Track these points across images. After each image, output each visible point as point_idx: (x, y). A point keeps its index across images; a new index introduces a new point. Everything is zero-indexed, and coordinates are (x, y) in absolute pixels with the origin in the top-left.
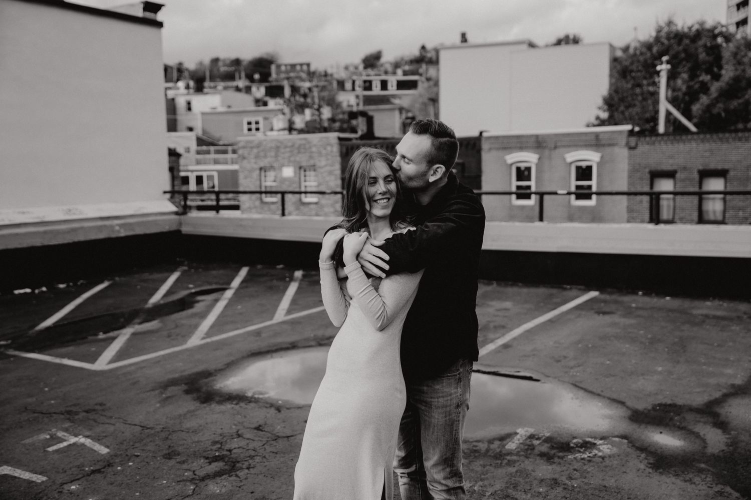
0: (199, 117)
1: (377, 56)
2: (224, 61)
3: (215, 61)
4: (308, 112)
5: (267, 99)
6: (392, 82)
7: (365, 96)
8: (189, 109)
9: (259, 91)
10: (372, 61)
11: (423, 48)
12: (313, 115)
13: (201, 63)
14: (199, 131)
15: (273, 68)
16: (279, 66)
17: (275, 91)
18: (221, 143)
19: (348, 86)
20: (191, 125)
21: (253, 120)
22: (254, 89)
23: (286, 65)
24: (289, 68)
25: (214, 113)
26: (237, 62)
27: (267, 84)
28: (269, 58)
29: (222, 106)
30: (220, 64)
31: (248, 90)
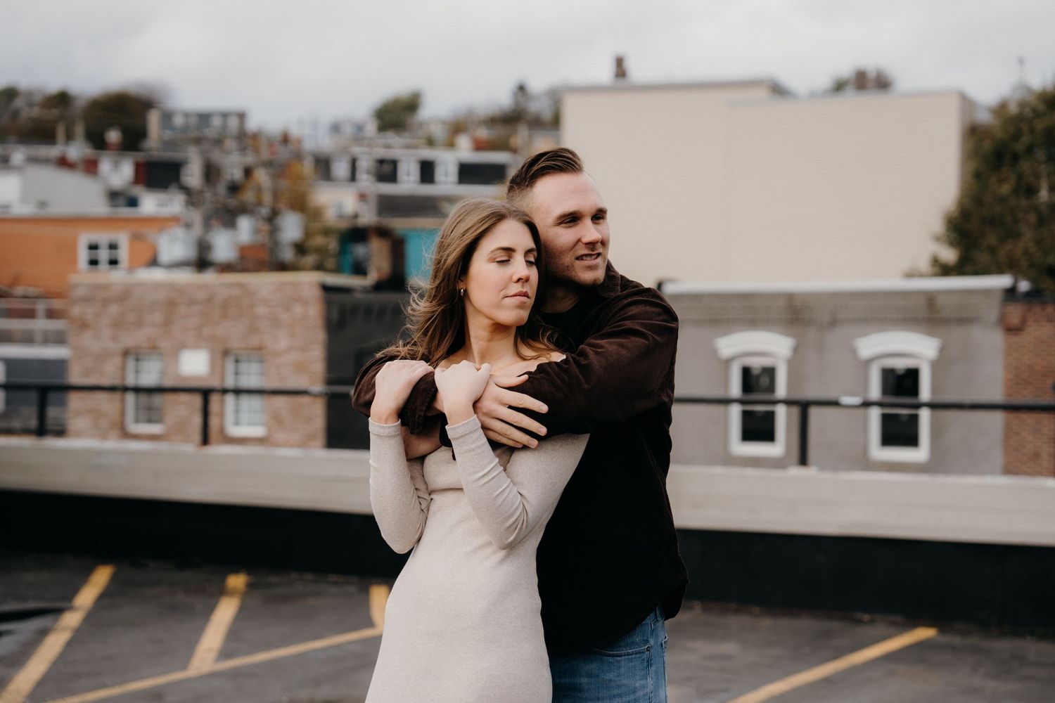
1: (410, 105)
2: (29, 94)
4: (245, 223)
5: (138, 191)
6: (446, 165)
7: (380, 196)
9: (120, 172)
10: (396, 115)
11: (521, 88)
12: (257, 231)
15: (154, 119)
16: (167, 117)
17: (159, 174)
18: (19, 290)
19: (341, 169)
21: (103, 237)
22: (105, 166)
23: (187, 115)
24: (193, 121)
26: (62, 99)
27: (140, 156)
28: (145, 95)
29: (24, 200)
30: (18, 103)
31: (91, 167)
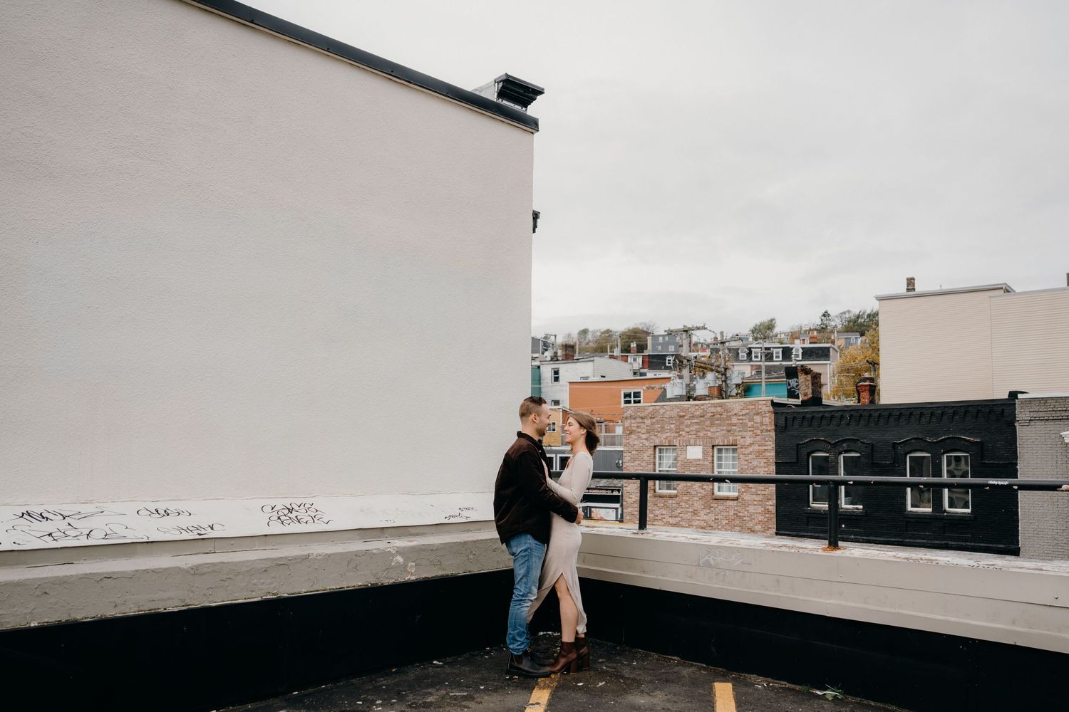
0: (567, 387)
1: (770, 326)
2: (594, 332)
3: (585, 332)
4: (710, 376)
5: (645, 369)
6: (797, 350)
7: (766, 366)
8: (556, 379)
9: (636, 362)
10: (764, 330)
11: (826, 314)
12: (717, 380)
13: (569, 335)
14: (566, 404)
15: (649, 339)
16: (655, 337)
17: (656, 362)
19: (743, 355)
20: (556, 398)
21: (632, 390)
22: (630, 359)
23: (662, 335)
25: (585, 382)
26: (609, 333)
27: (646, 353)
28: (645, 329)
29: (595, 375)
30: (590, 337)
31: (625, 359)
